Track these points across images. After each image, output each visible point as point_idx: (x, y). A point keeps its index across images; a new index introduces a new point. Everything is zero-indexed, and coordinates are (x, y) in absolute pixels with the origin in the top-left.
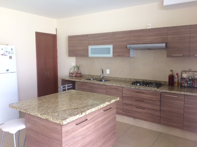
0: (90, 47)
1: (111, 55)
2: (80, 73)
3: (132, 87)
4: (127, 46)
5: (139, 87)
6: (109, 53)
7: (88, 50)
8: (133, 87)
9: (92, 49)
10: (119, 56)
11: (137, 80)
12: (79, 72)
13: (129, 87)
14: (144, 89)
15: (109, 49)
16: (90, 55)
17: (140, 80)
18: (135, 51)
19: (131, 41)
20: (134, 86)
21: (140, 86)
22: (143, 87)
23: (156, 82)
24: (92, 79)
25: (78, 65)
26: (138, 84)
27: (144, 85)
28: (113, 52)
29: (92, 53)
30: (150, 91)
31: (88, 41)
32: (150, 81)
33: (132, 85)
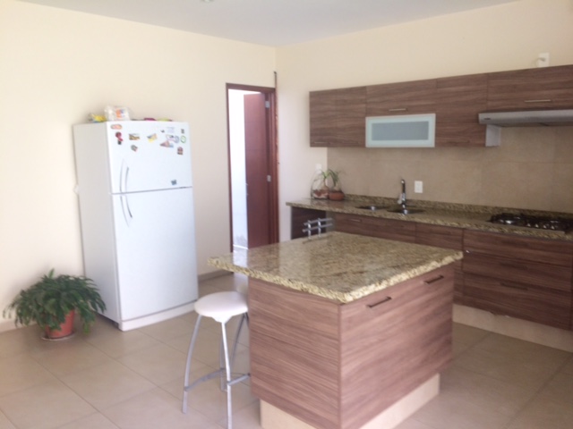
0: (371, 122)
1: (430, 141)
2: (340, 192)
3: (491, 230)
4: (477, 116)
5: (512, 230)
6: (425, 137)
7: (363, 128)
8: (494, 229)
9: (375, 126)
10: (454, 144)
11: (506, 211)
12: (336, 188)
13: (482, 228)
14: (528, 234)
15: (426, 124)
16: (370, 142)
17: (512, 212)
18: (500, 129)
19: (490, 103)
20: (496, 225)
21: (514, 227)
22: (524, 228)
23: (561, 216)
24: (373, 208)
25: (334, 170)
26: (509, 222)
27: (525, 225)
28: (438, 134)
29: (375, 138)
30: (543, 239)
31: (364, 106)
32: (541, 215)
33: (490, 224)
